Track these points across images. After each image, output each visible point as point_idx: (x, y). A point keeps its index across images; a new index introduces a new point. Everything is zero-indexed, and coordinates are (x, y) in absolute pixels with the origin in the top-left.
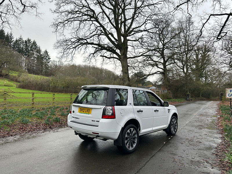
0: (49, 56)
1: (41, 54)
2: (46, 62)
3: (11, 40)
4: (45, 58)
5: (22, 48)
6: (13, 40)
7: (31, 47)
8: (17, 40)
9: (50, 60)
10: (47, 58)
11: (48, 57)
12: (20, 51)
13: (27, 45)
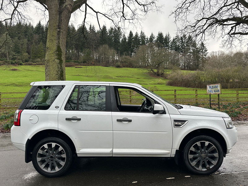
0: (206, 47)
1: (197, 47)
2: (202, 56)
3: (169, 40)
4: (201, 51)
5: (179, 46)
6: (170, 40)
7: (187, 42)
8: (174, 39)
9: (206, 52)
10: (204, 51)
11: (204, 49)
12: (177, 49)
13: (183, 41)
